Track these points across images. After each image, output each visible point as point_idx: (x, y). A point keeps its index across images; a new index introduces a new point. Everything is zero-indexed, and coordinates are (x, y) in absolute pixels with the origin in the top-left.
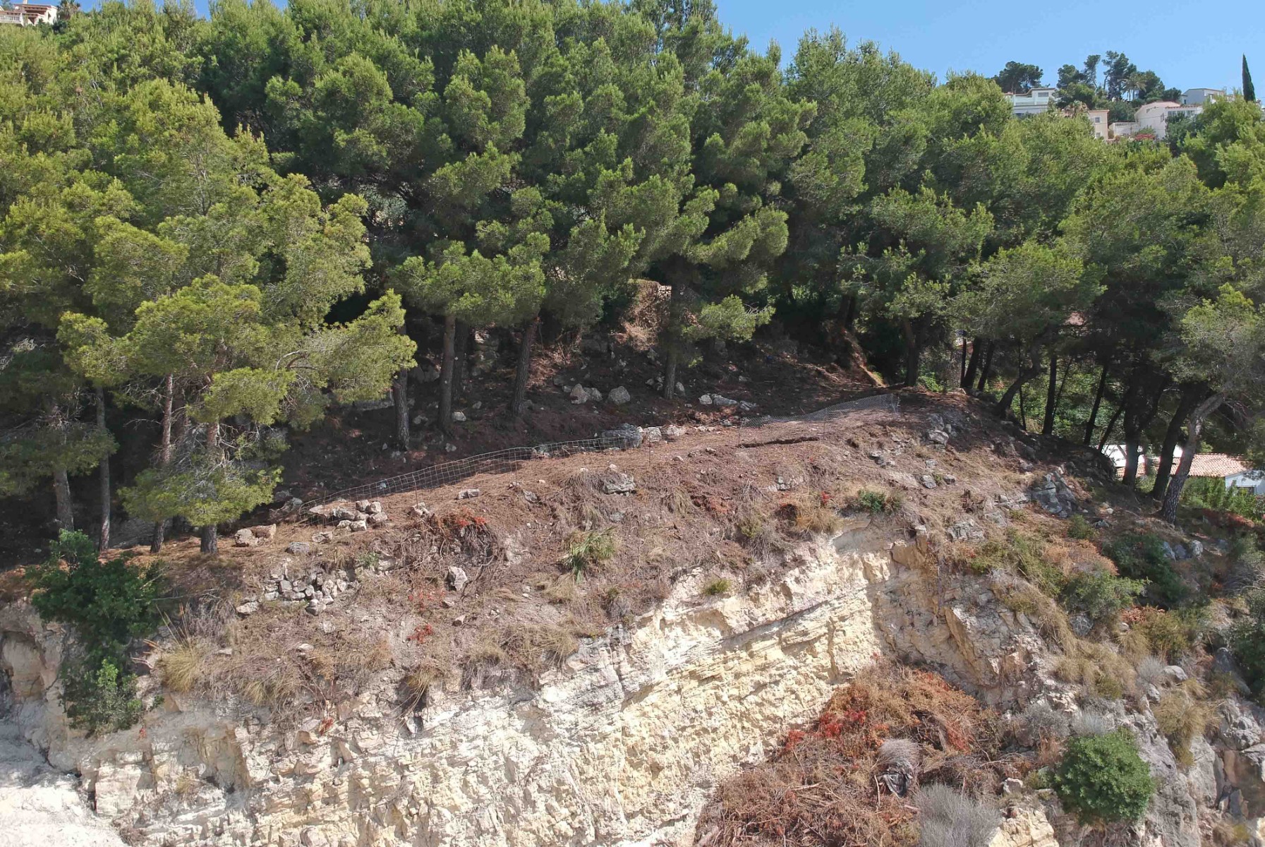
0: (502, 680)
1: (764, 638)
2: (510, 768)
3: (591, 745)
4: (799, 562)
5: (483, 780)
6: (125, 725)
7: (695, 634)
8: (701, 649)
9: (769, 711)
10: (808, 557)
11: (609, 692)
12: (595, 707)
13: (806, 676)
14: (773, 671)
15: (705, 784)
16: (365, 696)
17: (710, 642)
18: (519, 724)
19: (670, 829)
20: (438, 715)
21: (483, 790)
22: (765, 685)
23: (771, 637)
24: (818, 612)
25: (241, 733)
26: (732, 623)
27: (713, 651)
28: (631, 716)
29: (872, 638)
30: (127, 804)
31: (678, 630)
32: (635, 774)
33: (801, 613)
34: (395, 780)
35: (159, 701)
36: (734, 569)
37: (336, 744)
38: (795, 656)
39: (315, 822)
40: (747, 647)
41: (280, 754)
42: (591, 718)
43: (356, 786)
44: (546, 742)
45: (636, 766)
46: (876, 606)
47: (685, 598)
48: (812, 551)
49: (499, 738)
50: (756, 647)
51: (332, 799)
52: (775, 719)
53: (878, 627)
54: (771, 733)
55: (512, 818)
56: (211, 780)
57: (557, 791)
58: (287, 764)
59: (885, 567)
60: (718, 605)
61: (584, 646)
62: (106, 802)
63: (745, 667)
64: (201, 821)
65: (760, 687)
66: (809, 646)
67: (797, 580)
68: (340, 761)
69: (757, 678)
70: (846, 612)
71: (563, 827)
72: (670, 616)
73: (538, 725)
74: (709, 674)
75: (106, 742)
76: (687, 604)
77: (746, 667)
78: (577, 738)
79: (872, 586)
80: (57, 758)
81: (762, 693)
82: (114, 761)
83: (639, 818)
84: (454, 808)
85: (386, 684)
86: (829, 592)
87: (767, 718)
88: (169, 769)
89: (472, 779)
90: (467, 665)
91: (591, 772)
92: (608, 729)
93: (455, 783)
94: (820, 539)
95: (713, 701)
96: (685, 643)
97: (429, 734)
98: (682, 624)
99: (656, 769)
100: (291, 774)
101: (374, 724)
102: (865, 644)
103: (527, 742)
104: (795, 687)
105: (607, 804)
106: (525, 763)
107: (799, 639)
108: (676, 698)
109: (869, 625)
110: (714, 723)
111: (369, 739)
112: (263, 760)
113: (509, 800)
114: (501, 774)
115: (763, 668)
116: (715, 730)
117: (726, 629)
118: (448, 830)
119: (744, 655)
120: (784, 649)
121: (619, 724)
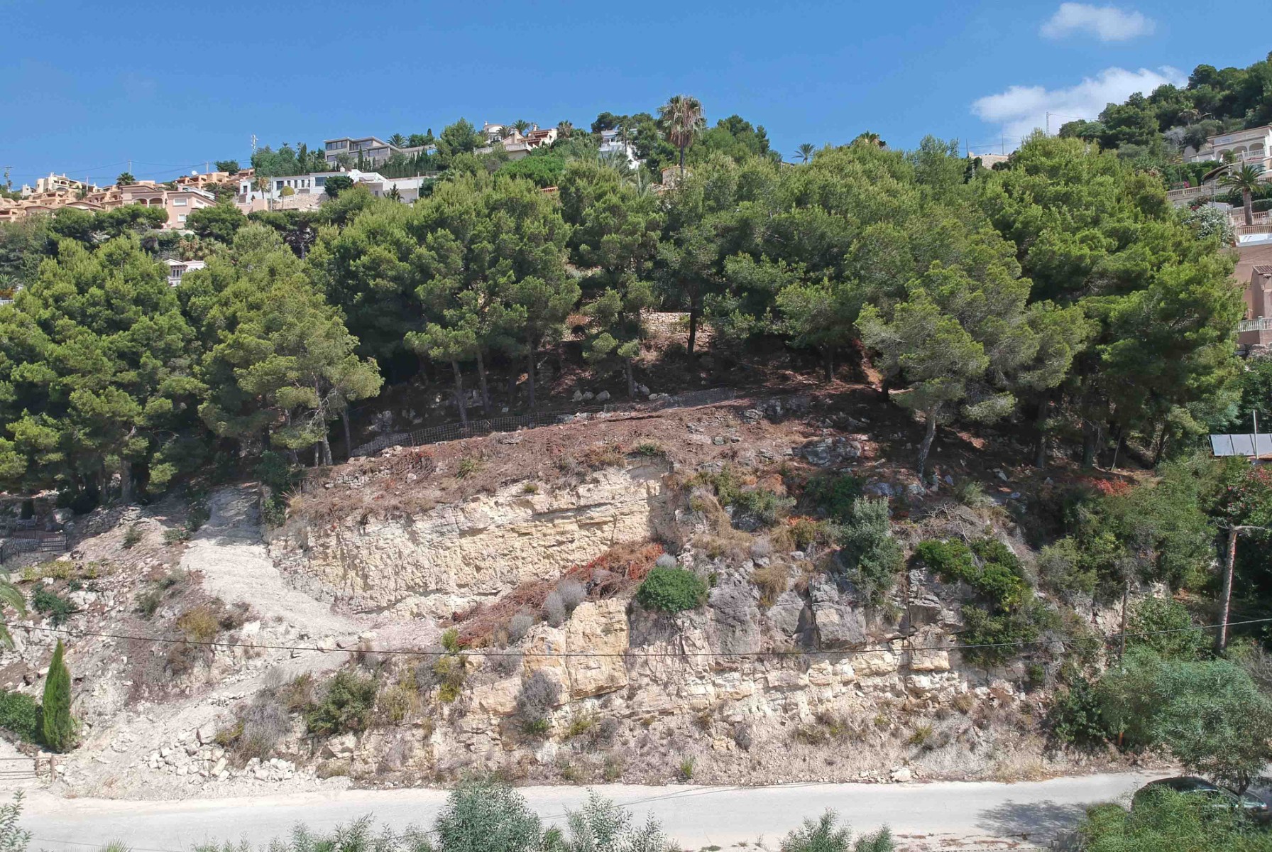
0: (400, 517)
1: (563, 518)
2: (400, 553)
3: (441, 551)
4: (596, 481)
5: (389, 557)
6: (281, 525)
7: (518, 511)
8: (520, 518)
9: (565, 556)
10: (602, 479)
11: (449, 528)
12: (442, 534)
13: (594, 542)
14: (569, 536)
15: (512, 583)
16: (349, 518)
17: (525, 515)
18: (407, 536)
19: (483, 598)
20: (373, 527)
21: (388, 561)
22: (563, 543)
23: (568, 518)
24: (603, 508)
25: (309, 528)
26: (537, 507)
27: (527, 521)
28: (466, 542)
29: (645, 527)
30: (279, 554)
31: (508, 508)
32: (467, 568)
33: (589, 507)
34: (355, 551)
35: (290, 516)
36: (547, 481)
37: (338, 536)
38: (588, 530)
39: (328, 565)
40: (552, 521)
41: (319, 537)
42: (440, 539)
43: (343, 554)
44: (418, 545)
45: (468, 565)
46: (652, 510)
47: (514, 493)
48: (605, 476)
49: (398, 541)
50: (556, 522)
51: (334, 557)
52: (568, 560)
53: (650, 521)
54: (564, 567)
55: (397, 574)
56: (301, 547)
57: (417, 565)
58: (321, 541)
59: (658, 488)
60: (529, 497)
61: (439, 506)
62: (273, 554)
63: (549, 531)
64: (295, 561)
65: (560, 543)
66: (599, 525)
67: (589, 490)
68: (339, 542)
69: (558, 538)
70: (626, 510)
71: (418, 581)
72: (501, 500)
73: (414, 538)
74: (524, 531)
75: (276, 531)
76: (513, 496)
77: (552, 531)
78: (432, 545)
79: (650, 499)
80: (264, 538)
81: (562, 547)
82: (278, 539)
83: (467, 589)
84: (376, 567)
85: (357, 515)
86: (613, 498)
87: (563, 560)
88: (292, 543)
89: (384, 556)
90: (386, 509)
91: (439, 562)
92: (450, 545)
93: (378, 557)
94: (611, 470)
95: (527, 545)
96: (511, 515)
97: (368, 535)
98: (510, 505)
99: (478, 569)
100: (322, 545)
101: (349, 528)
102: (640, 530)
103: (410, 544)
104: (586, 546)
105: (444, 577)
106: (406, 552)
107: (588, 521)
108: (501, 540)
109: (644, 519)
110: (524, 555)
111: (348, 535)
112: (313, 539)
113: (396, 566)
114: (397, 556)
115: (562, 533)
116: (523, 558)
117: (534, 510)
118: (371, 573)
119: (550, 525)
120: (580, 527)
121: (457, 544)
